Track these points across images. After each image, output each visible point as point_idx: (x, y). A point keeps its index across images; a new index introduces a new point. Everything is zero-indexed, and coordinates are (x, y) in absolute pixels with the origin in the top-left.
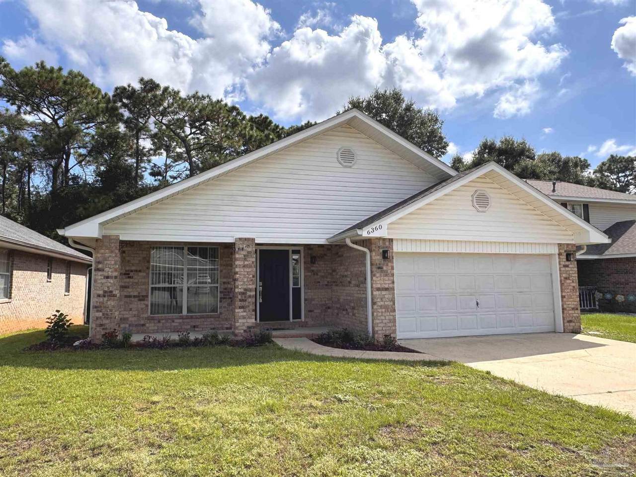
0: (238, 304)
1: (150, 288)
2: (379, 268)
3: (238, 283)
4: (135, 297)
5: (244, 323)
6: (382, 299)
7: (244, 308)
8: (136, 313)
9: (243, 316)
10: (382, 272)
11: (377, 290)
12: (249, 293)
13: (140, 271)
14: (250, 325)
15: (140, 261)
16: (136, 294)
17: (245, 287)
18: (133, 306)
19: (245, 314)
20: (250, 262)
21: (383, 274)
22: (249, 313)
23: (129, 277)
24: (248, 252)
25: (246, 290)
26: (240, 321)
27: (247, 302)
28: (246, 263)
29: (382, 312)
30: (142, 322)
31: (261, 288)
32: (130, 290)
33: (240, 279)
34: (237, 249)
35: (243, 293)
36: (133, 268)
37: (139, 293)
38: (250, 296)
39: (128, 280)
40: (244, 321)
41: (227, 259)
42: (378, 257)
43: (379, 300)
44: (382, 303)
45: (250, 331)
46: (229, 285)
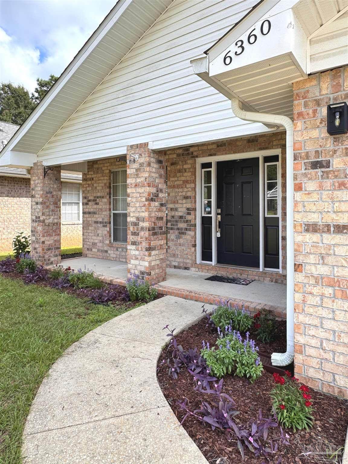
0: (130, 238)
1: (112, 215)
2: (316, 165)
3: (131, 209)
4: (100, 223)
5: (136, 266)
6: (323, 258)
7: (136, 245)
8: (101, 238)
9: (135, 255)
10: (326, 175)
11: (307, 230)
12: (141, 224)
13: (103, 197)
14: (143, 269)
15: (102, 187)
16: (101, 220)
17: (137, 215)
18: (99, 232)
19: (137, 253)
20: (143, 179)
21: (328, 183)
22: (142, 253)
23: (97, 204)
24: (141, 165)
25: (138, 219)
26: (133, 262)
27: (139, 237)
28: (139, 180)
29: (322, 296)
30: (106, 249)
31: (219, 216)
32: (97, 216)
33: (132, 204)
34: (128, 162)
35: (135, 224)
36: (99, 194)
37: (103, 219)
38: (142, 229)
39: (95, 206)
40: (136, 262)
41: (173, 179)
42: (315, 133)
43: (312, 259)
44: (323, 270)
45: (143, 278)
46: (177, 213)
